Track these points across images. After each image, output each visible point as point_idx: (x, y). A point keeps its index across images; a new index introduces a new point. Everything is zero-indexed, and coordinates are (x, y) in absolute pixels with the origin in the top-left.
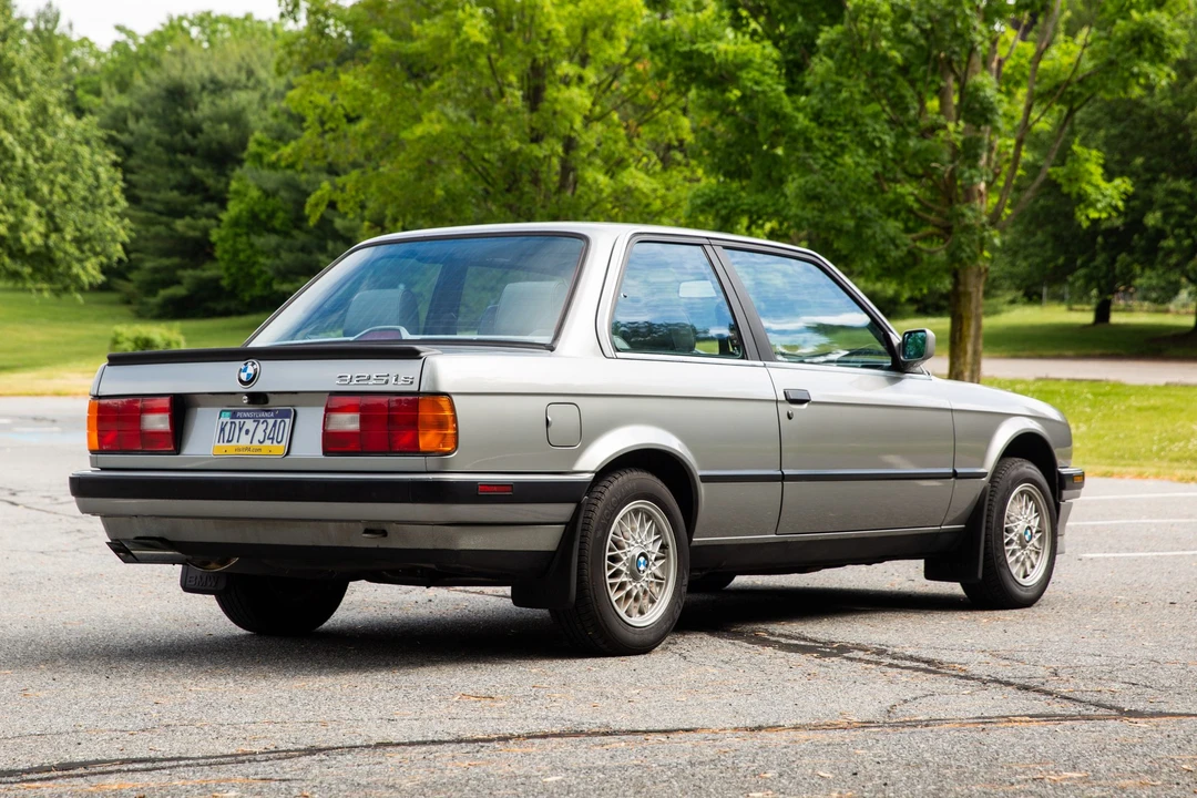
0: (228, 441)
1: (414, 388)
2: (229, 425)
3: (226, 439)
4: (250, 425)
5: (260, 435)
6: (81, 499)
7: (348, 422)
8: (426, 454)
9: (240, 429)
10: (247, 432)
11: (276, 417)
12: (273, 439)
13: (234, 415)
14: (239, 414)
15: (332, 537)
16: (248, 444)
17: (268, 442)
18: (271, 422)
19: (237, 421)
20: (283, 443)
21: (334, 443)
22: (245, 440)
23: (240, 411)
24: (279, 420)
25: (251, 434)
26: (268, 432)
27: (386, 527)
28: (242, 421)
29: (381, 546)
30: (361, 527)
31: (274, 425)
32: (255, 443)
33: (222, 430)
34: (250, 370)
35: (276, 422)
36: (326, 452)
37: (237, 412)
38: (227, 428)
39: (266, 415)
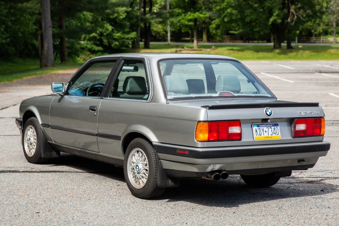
0: (260, 135)
1: (320, 115)
3: (259, 135)
4: (265, 129)
5: (270, 133)
8: (322, 136)
9: (263, 131)
10: (266, 132)
11: (273, 126)
12: (275, 133)
16: (268, 136)
17: (274, 135)
18: (273, 128)
19: (261, 128)
20: (279, 135)
21: (297, 134)
22: (266, 135)
23: (260, 125)
24: (275, 127)
26: (273, 131)
28: (263, 128)
30: (298, 160)
31: (274, 129)
32: (270, 135)
33: (256, 131)
35: (274, 128)
37: (259, 125)
38: (258, 130)
39: (270, 125)
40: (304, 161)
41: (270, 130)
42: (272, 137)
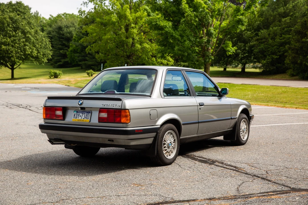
0: (76, 118)
1: (120, 108)
2: (76, 114)
4: (81, 114)
5: (83, 117)
6: (42, 130)
7: (104, 115)
8: (123, 123)
9: (79, 115)
10: (80, 116)
11: (87, 113)
12: (86, 118)
13: (77, 112)
14: (78, 112)
15: (101, 141)
17: (85, 119)
18: (86, 114)
19: (78, 113)
20: (89, 119)
21: (101, 120)
22: (80, 118)
24: (88, 114)
25: (81, 117)
26: (85, 116)
27: (113, 140)
29: (112, 144)
30: (107, 139)
31: (87, 115)
32: (82, 119)
33: (74, 115)
34: (81, 102)
35: (87, 114)
36: (99, 122)
39: (85, 112)
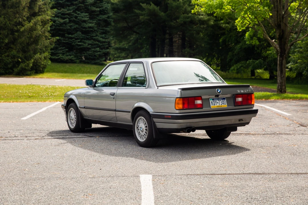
3: (214, 105)
4: (217, 101)
5: (221, 103)
7: (240, 99)
10: (218, 103)
11: (222, 99)
12: (224, 104)
15: (232, 122)
16: (219, 105)
18: (222, 100)
19: (215, 101)
20: (226, 105)
24: (224, 100)
25: (219, 103)
26: (222, 102)
30: (238, 120)
33: (212, 103)
34: (219, 90)
37: (213, 99)
38: (213, 102)
39: (220, 99)
40: (242, 120)
41: (220, 102)
42: (222, 106)
